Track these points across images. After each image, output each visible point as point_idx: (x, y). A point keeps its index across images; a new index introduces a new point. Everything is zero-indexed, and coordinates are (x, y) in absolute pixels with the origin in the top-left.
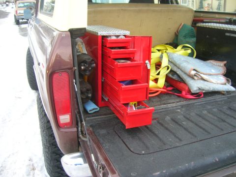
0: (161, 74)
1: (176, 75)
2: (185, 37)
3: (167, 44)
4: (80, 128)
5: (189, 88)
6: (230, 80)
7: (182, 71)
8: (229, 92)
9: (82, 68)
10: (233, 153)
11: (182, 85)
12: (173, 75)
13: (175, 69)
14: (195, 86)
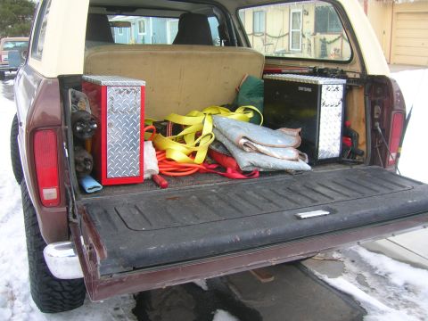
0: (201, 144)
1: (221, 147)
2: (250, 94)
3: (222, 106)
4: (71, 209)
5: (237, 165)
6: (306, 156)
7: (230, 141)
8: (298, 172)
9: (78, 128)
10: (263, 232)
11: (229, 160)
12: (217, 147)
13: (221, 138)
14: (245, 160)
